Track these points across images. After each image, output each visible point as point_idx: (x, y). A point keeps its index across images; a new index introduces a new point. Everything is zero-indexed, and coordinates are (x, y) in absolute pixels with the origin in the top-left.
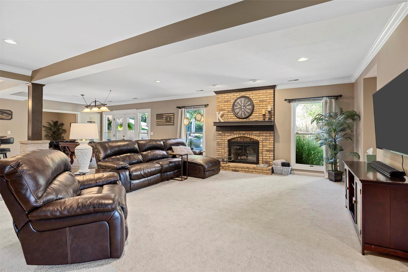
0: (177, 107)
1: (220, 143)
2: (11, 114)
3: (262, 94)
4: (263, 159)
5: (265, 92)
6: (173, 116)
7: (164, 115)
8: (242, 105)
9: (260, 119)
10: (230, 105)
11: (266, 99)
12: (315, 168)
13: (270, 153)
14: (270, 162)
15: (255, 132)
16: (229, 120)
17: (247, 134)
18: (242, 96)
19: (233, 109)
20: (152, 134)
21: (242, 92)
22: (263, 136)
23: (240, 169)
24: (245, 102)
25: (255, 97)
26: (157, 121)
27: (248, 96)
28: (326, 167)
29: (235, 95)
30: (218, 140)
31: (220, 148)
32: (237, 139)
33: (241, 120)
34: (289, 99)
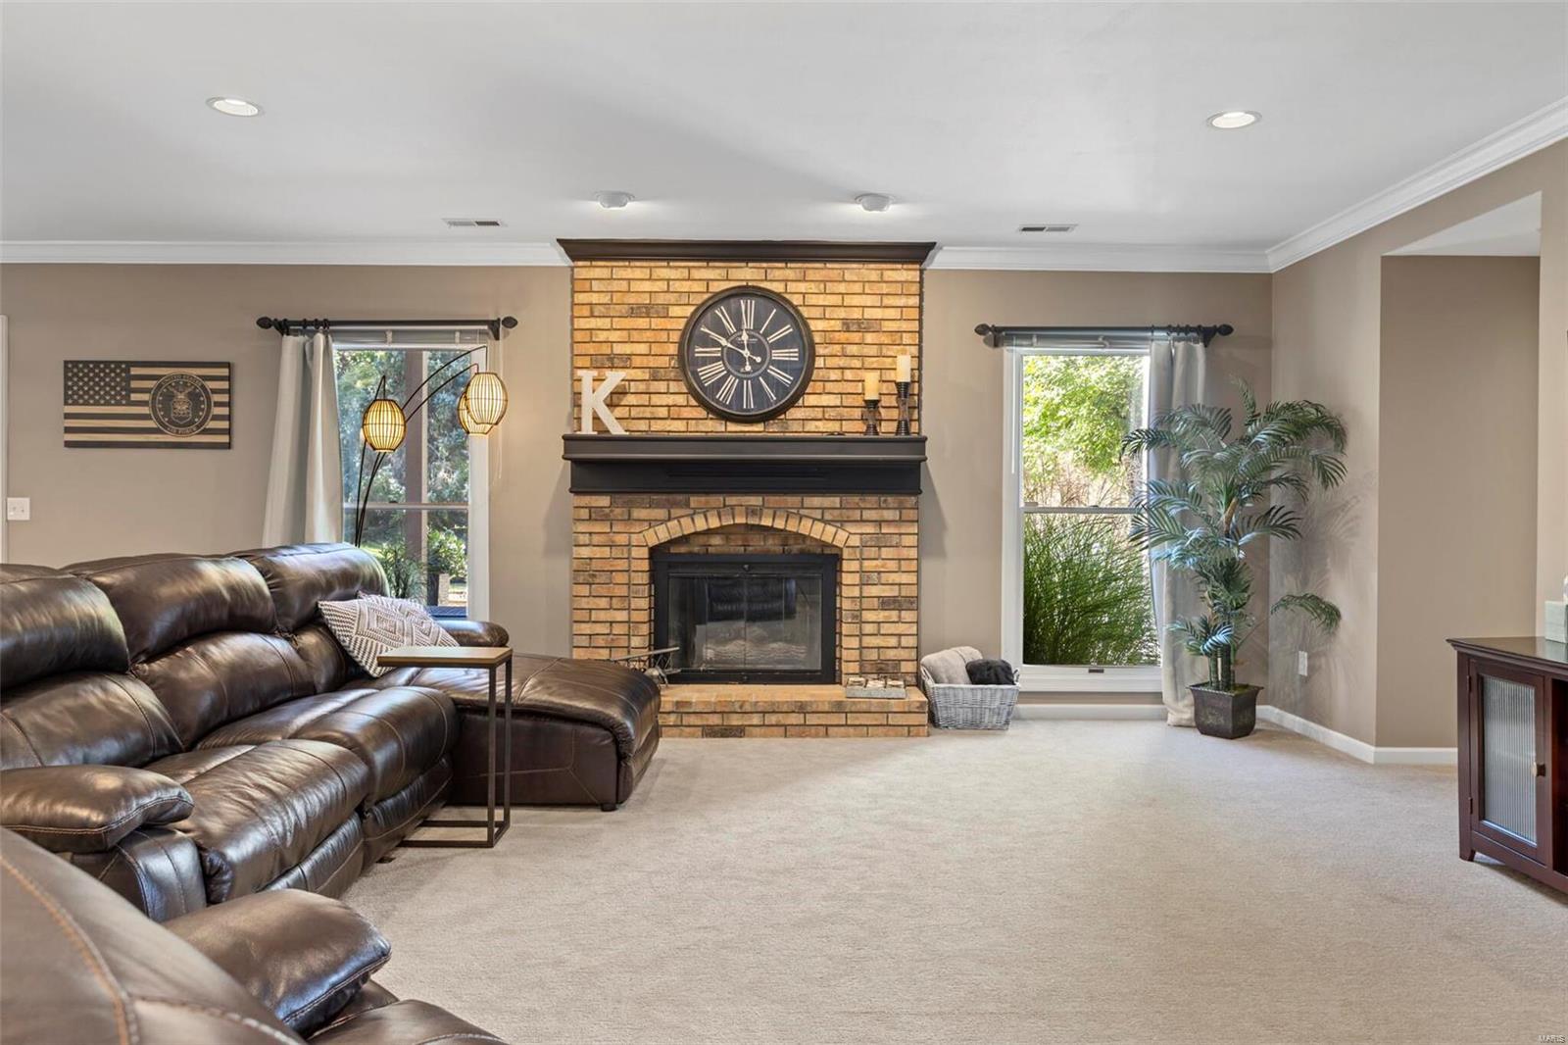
0: (264, 323)
1: (596, 565)
3: (857, 288)
4: (865, 651)
5: (874, 276)
6: (225, 385)
7: (134, 371)
8: (745, 337)
9: (847, 426)
10: (664, 336)
11: (878, 313)
12: (1115, 679)
13: (900, 617)
14: (903, 663)
15: (817, 501)
16: (657, 426)
17: (771, 512)
18: (744, 283)
19: (686, 364)
20: (26, 516)
21: (743, 264)
22: (862, 521)
23: (756, 720)
24: (759, 321)
25: (821, 300)
26: (68, 416)
27: (777, 287)
28: (1170, 668)
29: (696, 274)
30: (585, 552)
31: (597, 600)
32: (702, 540)
33: (732, 427)
34: (999, 324)
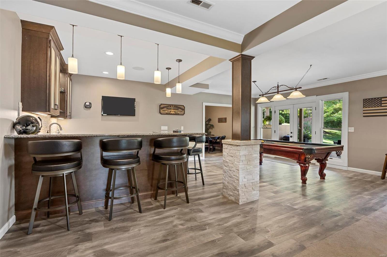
2: (184, 110)
20: (353, 131)
26: (364, 110)
